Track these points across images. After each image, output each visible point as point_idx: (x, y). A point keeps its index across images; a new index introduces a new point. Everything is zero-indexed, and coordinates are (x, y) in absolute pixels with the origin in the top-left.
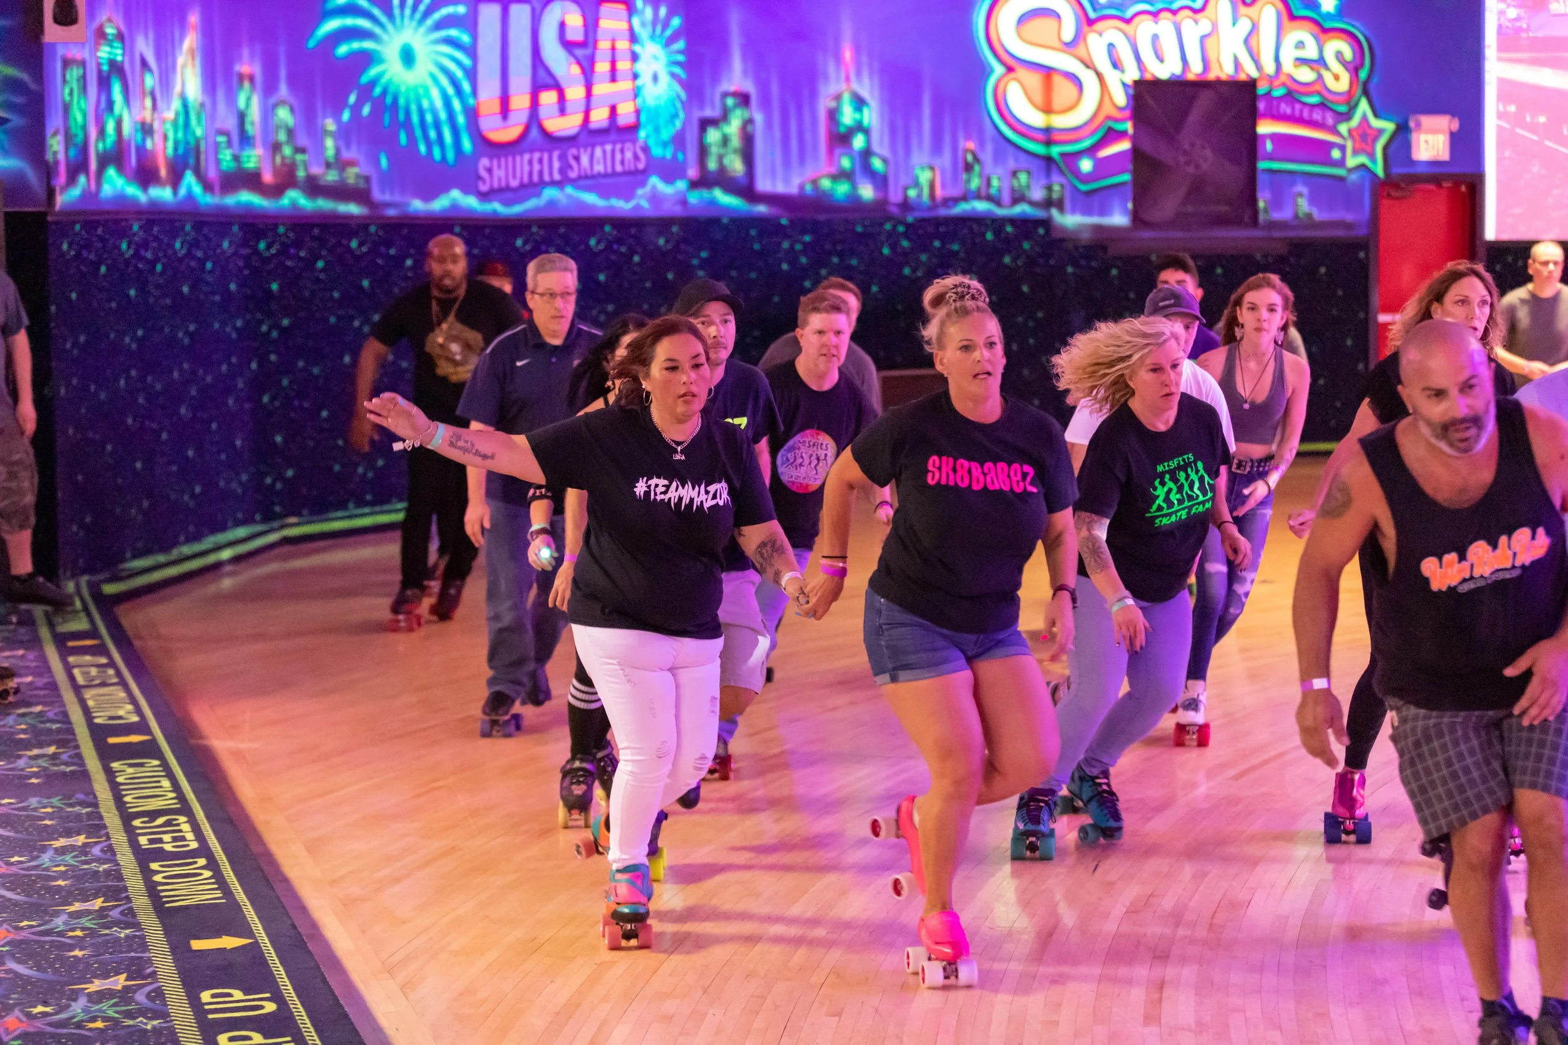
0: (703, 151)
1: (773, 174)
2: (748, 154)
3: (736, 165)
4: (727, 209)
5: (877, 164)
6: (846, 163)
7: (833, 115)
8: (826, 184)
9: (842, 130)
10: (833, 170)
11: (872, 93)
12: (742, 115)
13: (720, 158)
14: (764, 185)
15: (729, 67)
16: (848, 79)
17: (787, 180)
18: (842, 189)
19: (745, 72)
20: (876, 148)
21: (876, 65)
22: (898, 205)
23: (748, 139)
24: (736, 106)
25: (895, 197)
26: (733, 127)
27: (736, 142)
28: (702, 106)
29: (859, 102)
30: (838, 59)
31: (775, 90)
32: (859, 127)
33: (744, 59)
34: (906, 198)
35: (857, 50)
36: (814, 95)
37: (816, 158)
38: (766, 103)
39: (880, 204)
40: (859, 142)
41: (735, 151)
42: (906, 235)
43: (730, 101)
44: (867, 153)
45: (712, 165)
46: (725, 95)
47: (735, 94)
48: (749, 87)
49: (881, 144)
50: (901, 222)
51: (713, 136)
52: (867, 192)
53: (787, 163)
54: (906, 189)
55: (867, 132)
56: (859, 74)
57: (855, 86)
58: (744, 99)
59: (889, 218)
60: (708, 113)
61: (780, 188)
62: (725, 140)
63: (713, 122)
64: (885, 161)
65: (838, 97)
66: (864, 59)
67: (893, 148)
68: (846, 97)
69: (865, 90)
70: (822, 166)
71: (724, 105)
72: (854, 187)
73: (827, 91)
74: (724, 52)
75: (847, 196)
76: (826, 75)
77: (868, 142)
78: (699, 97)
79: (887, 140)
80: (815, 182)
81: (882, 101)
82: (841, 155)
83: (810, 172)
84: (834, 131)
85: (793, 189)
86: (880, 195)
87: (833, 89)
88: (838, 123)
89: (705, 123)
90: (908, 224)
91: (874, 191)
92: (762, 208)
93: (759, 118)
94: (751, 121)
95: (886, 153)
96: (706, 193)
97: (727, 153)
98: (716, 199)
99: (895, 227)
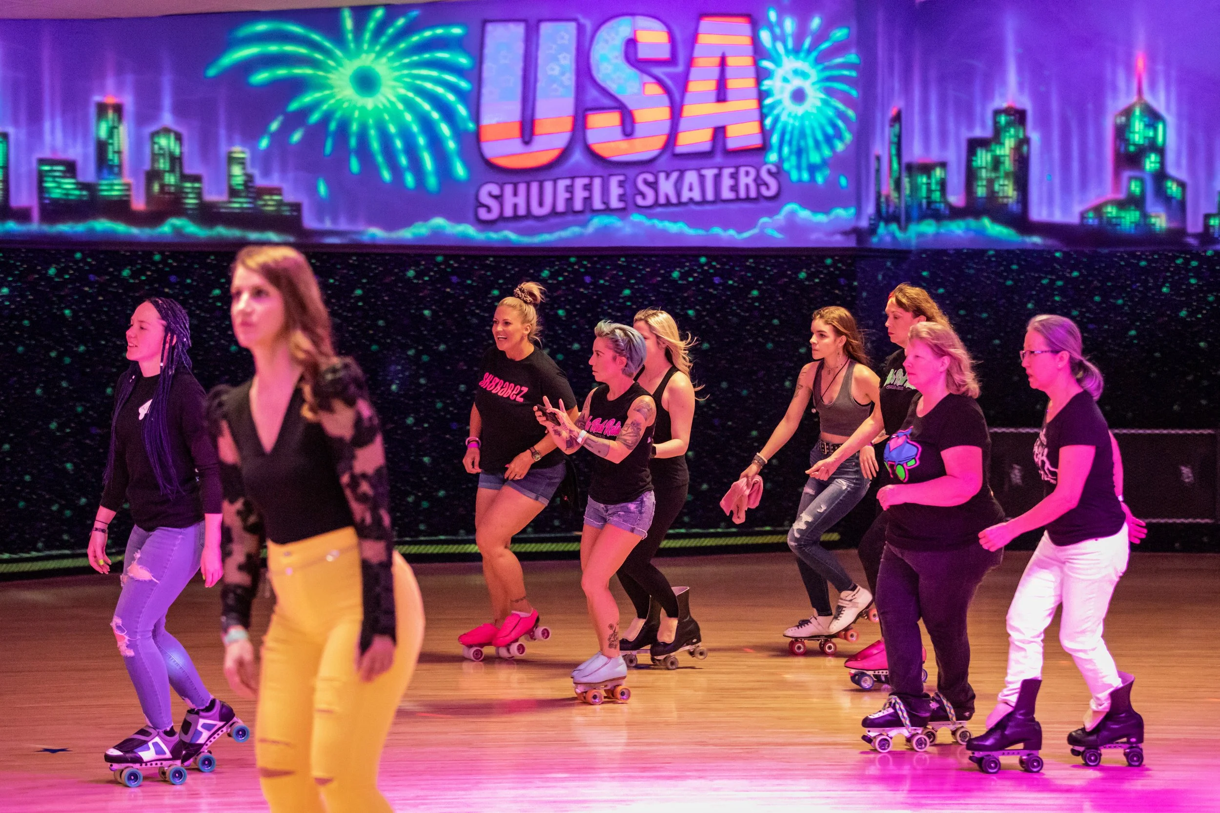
0: (971, 175)
1: (1051, 202)
2: (1021, 180)
3: (1008, 190)
4: (997, 240)
5: (1173, 189)
6: (1135, 188)
7: (1121, 132)
8: (1111, 211)
9: (1132, 149)
10: (1122, 196)
11: (1168, 108)
12: (1016, 136)
13: (990, 182)
14: (1038, 213)
15: (1004, 83)
16: (1140, 92)
17: (1066, 209)
18: (1130, 218)
19: (1021, 86)
20: (1171, 170)
21: (1174, 73)
22: (1196, 236)
23: (1022, 161)
24: (1009, 124)
25: (1194, 226)
26: (1006, 148)
27: (1008, 165)
28: (971, 127)
29: (1153, 117)
30: (1129, 68)
31: (1055, 106)
32: (1152, 146)
33: (1020, 71)
34: (1207, 227)
35: (1151, 58)
36: (1100, 110)
37: (1100, 182)
38: (1044, 123)
39: (1176, 236)
40: (1151, 163)
41: (1007, 175)
42: (1197, 272)
43: (1003, 119)
44: (1161, 176)
45: (981, 191)
46: (997, 112)
47: (1007, 111)
48: (1025, 102)
49: (1178, 165)
50: (1196, 256)
51: (983, 158)
52: (1160, 221)
53: (1066, 188)
54: (1207, 217)
55: (1161, 151)
56: (1153, 85)
57: (1148, 98)
58: (1019, 117)
59: (1186, 250)
60: (978, 133)
61: (1058, 217)
62: (997, 163)
63: (984, 143)
64: (1182, 185)
65: (1128, 112)
66: (1160, 68)
67: (1192, 170)
68: (1137, 112)
69: (1159, 103)
70: (1108, 193)
71: (996, 123)
72: (1145, 215)
73: (1116, 104)
74: (997, 62)
75: (1137, 225)
76: (1115, 88)
77: (1162, 163)
78: (967, 114)
79: (1184, 161)
80: (1098, 209)
81: (1180, 116)
82: (1130, 179)
83: (1093, 198)
84: (1122, 149)
85: (1073, 219)
86: (1174, 225)
87: (1122, 103)
88: (1127, 141)
89: (974, 145)
90: (1203, 259)
91: (1170, 218)
92: (1036, 240)
93: (1035, 137)
94: (1026, 141)
95: (1183, 176)
96: (972, 223)
97: (998, 178)
98: (984, 228)
99: (1187, 262)
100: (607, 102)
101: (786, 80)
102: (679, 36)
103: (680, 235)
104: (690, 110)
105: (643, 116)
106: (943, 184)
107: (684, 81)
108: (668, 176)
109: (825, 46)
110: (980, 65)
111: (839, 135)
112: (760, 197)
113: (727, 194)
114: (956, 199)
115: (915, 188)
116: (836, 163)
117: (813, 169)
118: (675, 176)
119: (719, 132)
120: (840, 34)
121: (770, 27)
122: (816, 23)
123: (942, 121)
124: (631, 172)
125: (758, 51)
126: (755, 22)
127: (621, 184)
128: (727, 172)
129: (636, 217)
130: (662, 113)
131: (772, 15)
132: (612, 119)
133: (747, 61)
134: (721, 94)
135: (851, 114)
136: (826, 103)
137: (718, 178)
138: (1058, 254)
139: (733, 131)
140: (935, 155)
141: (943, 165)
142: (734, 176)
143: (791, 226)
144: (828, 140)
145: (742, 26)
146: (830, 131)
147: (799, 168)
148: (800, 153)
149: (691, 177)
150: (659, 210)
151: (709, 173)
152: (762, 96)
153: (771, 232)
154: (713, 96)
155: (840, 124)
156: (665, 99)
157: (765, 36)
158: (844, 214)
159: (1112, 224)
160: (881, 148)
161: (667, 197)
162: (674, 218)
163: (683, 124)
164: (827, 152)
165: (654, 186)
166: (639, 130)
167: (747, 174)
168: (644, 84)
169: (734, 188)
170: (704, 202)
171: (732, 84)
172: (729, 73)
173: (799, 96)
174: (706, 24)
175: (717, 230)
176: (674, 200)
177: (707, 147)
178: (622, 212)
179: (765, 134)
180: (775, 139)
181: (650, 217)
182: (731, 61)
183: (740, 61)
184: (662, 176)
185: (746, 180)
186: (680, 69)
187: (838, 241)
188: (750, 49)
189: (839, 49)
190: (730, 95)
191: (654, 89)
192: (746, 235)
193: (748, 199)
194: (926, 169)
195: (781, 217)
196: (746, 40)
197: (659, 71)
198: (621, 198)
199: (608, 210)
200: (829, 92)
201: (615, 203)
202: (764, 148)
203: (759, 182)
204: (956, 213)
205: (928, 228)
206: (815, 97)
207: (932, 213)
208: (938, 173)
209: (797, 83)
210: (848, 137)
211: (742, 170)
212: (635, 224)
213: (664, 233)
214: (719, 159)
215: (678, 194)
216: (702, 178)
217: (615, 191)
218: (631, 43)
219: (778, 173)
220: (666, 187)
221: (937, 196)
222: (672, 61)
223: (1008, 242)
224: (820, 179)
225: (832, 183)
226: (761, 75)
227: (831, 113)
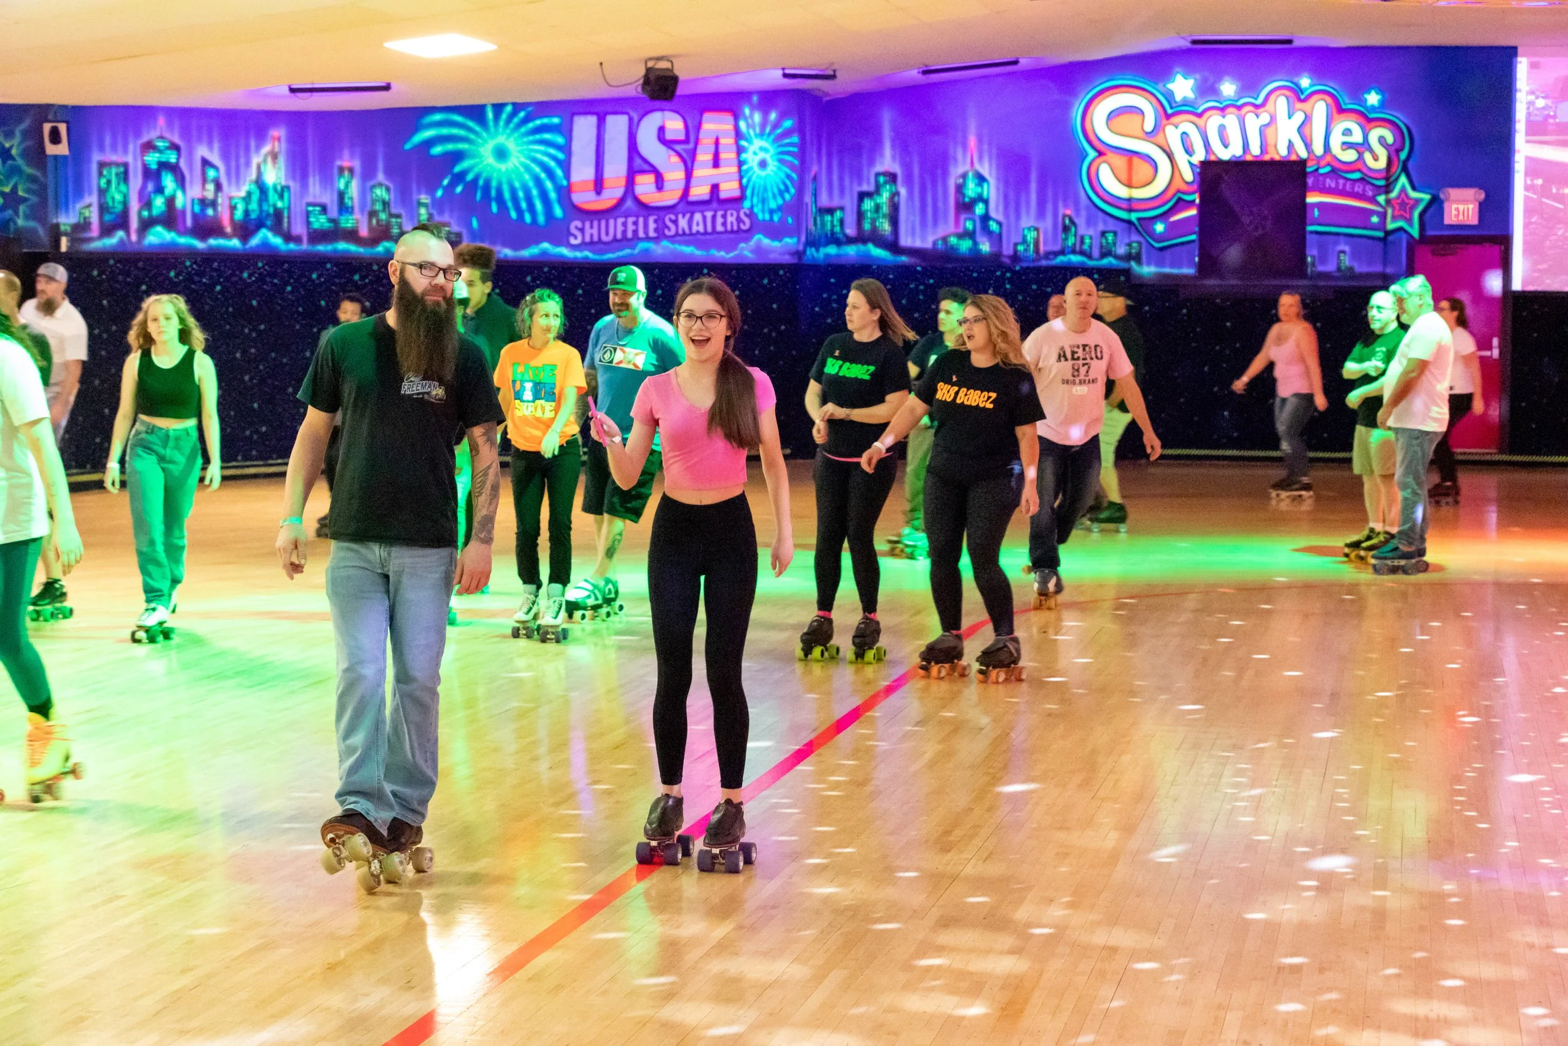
0: (860, 215)
1: (913, 234)
2: (894, 221)
3: (885, 226)
4: (879, 259)
5: (993, 226)
6: (969, 225)
7: (960, 189)
8: (953, 240)
9: (967, 200)
10: (961, 230)
11: (990, 174)
12: (891, 189)
13: (873, 221)
14: (905, 241)
15: (882, 155)
16: (972, 163)
17: (923, 238)
18: (965, 245)
19: (893, 158)
20: (993, 214)
21: (994, 151)
22: (1010, 257)
23: (895, 207)
24: (885, 183)
25: (1007, 251)
26: (884, 197)
27: (885, 209)
28: (860, 184)
29: (981, 179)
30: (965, 146)
31: (916, 171)
32: (980, 198)
33: (893, 147)
34: (1016, 251)
35: (980, 141)
36: (945, 174)
37: (946, 221)
38: (909, 181)
39: (996, 256)
40: (980, 209)
41: (884, 216)
42: (1011, 281)
43: (882, 179)
44: (986, 218)
45: (867, 226)
46: (877, 175)
47: (884, 174)
48: (896, 168)
49: (997, 210)
50: (1009, 269)
51: (868, 205)
52: (985, 247)
53: (923, 224)
54: (1016, 245)
55: (986, 202)
56: (981, 158)
57: (977, 167)
58: (892, 178)
59: (1001, 266)
60: (865, 188)
61: (918, 244)
62: (877, 208)
63: (869, 195)
64: (999, 223)
65: (964, 176)
66: (986, 147)
67: (1006, 215)
68: (970, 175)
69: (985, 171)
70: (951, 227)
71: (877, 182)
72: (975, 243)
73: (956, 171)
74: (877, 142)
75: (970, 250)
76: (955, 159)
77: (987, 209)
78: (858, 176)
79: (1001, 208)
80: (945, 239)
81: (998, 179)
82: (966, 219)
83: (941, 231)
84: (961, 201)
85: (928, 245)
86: (995, 249)
87: (960, 170)
88: (964, 195)
89: (862, 196)
90: (1014, 272)
91: (991, 246)
92: (904, 259)
93: (903, 191)
94: (897, 194)
95: (1000, 218)
96: (861, 248)
97: (878, 217)
98: (869, 252)
99: (1003, 274)
100: (646, 167)
101: (755, 153)
102: (690, 125)
103: (692, 255)
104: (698, 173)
105: (668, 176)
106: (842, 222)
107: (693, 154)
108: (684, 216)
109: (779, 131)
110: (865, 142)
111: (787, 190)
112: (739, 230)
113: (719, 228)
114: (850, 231)
115: (823, 224)
116: (784, 208)
117: (771, 212)
118: (688, 216)
119: (715, 188)
120: (788, 124)
121: (746, 119)
122: (773, 116)
123: (841, 179)
124: (661, 214)
125: (738, 135)
126: (736, 116)
127: (656, 221)
128: (720, 213)
129: (665, 243)
130: (681, 175)
131: (747, 111)
132: (650, 178)
133: (731, 141)
134: (716, 163)
135: (794, 176)
136: (779, 169)
137: (714, 217)
138: (919, 268)
139: (723, 187)
140: (836, 202)
141: (842, 209)
142: (724, 216)
143: (759, 250)
144: (781, 193)
145: (729, 118)
146: (782, 187)
147: (763, 211)
148: (764, 201)
149: (698, 217)
150: (678, 238)
151: (709, 214)
152: (740, 164)
153: (747, 253)
154: (711, 163)
155: (788, 183)
156: (682, 166)
157: (742, 125)
158: (790, 241)
159: (953, 249)
160: (808, 198)
161: (683, 230)
162: (688, 243)
163: (693, 182)
164: (780, 201)
165: (675, 222)
166: (667, 185)
167: (732, 215)
168: (669, 156)
169: (724, 224)
170: (706, 233)
171: (723, 156)
172: (721, 148)
173: (763, 164)
174: (707, 116)
175: (713, 252)
176: (687, 231)
177: (707, 197)
178: (656, 240)
179: (743, 189)
180: (748, 193)
181: (673, 242)
182: (722, 141)
183: (727, 141)
184: (680, 216)
185: (731, 219)
186: (691, 146)
187: (787, 259)
188: (733, 133)
189: (787, 133)
190: (722, 163)
191: (675, 159)
192: (732, 255)
193: (732, 232)
194: (830, 211)
195: (753, 243)
196: (730, 127)
197: (679, 148)
198: (656, 230)
199: (648, 238)
200: (782, 161)
201: (652, 234)
202: (740, 199)
203: (739, 220)
204: (850, 241)
205: (832, 250)
206: (773, 165)
207: (833, 240)
208: (838, 214)
209: (762, 155)
210: (793, 191)
211: (729, 213)
212: (665, 248)
213: (682, 254)
214: (715, 205)
215: (690, 227)
216: (704, 218)
217: (652, 226)
218: (662, 130)
219: (751, 215)
220: (683, 223)
221: (837, 229)
222: (686, 141)
223: (884, 260)
224: (776, 218)
225: (783, 221)
226: (740, 150)
227: (783, 176)
